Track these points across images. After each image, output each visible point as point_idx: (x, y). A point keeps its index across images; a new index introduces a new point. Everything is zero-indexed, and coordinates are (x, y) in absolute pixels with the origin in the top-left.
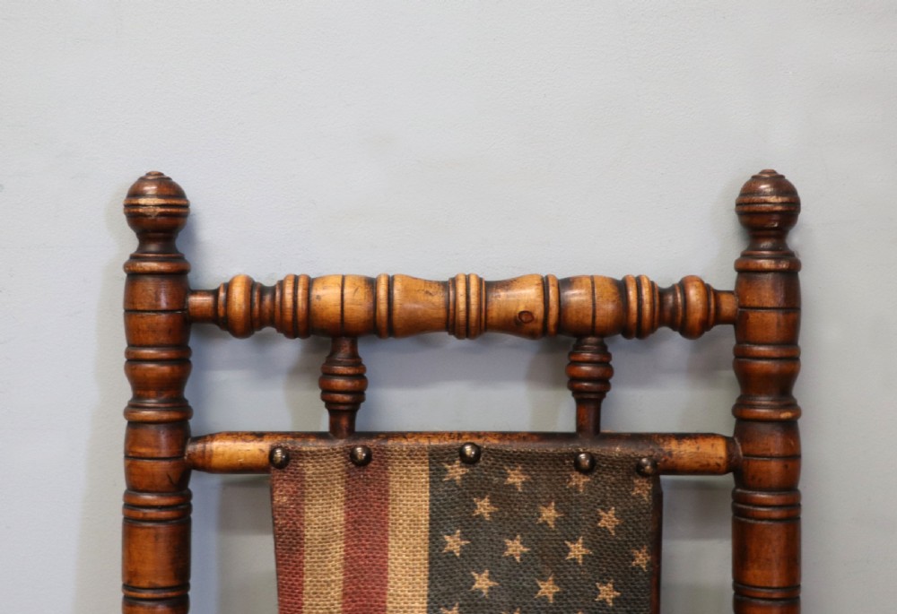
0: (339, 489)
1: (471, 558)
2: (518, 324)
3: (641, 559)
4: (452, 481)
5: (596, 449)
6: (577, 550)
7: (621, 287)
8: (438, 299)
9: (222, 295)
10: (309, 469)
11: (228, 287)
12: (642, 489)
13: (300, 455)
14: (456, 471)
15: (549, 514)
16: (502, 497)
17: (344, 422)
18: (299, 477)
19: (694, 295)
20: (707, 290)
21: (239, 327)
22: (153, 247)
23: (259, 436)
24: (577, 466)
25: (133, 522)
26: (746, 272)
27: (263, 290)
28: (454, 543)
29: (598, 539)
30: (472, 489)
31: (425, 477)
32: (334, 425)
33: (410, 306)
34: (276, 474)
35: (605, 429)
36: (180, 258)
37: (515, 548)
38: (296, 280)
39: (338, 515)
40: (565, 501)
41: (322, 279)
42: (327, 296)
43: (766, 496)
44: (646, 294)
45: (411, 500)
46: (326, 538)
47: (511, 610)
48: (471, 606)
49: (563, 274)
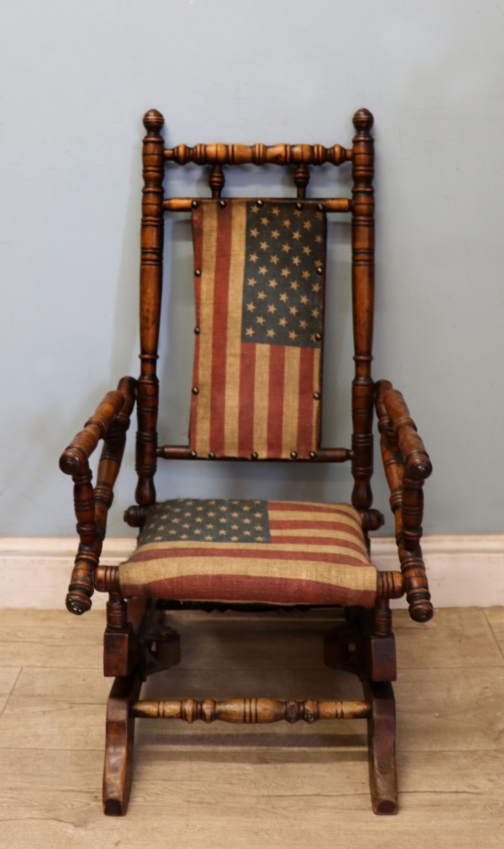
0: (215, 215)
1: (260, 238)
2: (277, 160)
3: (319, 239)
4: (254, 213)
5: (304, 202)
6: (296, 235)
7: (312, 148)
8: (249, 151)
9: (176, 150)
10: (205, 208)
12: (319, 216)
13: (202, 203)
14: (255, 209)
15: (287, 223)
16: (271, 217)
17: (217, 193)
18: (202, 211)
19: (337, 150)
20: (342, 149)
21: (182, 160)
22: (152, 133)
23: (188, 199)
24: (297, 208)
25: (144, 226)
26: (356, 142)
27: (190, 149)
28: (254, 233)
29: (304, 232)
30: (260, 215)
31: (244, 211)
32: (214, 195)
33: (241, 153)
34: (194, 210)
35: (307, 196)
36: (161, 137)
37: (275, 234)
38: (201, 145)
39: (215, 223)
40: (293, 220)
41: (210, 145)
42: (211, 150)
43: (362, 218)
44: (320, 149)
45: (240, 218)
46: (210, 231)
47: (274, 255)
48: (260, 253)
49: (292, 143)
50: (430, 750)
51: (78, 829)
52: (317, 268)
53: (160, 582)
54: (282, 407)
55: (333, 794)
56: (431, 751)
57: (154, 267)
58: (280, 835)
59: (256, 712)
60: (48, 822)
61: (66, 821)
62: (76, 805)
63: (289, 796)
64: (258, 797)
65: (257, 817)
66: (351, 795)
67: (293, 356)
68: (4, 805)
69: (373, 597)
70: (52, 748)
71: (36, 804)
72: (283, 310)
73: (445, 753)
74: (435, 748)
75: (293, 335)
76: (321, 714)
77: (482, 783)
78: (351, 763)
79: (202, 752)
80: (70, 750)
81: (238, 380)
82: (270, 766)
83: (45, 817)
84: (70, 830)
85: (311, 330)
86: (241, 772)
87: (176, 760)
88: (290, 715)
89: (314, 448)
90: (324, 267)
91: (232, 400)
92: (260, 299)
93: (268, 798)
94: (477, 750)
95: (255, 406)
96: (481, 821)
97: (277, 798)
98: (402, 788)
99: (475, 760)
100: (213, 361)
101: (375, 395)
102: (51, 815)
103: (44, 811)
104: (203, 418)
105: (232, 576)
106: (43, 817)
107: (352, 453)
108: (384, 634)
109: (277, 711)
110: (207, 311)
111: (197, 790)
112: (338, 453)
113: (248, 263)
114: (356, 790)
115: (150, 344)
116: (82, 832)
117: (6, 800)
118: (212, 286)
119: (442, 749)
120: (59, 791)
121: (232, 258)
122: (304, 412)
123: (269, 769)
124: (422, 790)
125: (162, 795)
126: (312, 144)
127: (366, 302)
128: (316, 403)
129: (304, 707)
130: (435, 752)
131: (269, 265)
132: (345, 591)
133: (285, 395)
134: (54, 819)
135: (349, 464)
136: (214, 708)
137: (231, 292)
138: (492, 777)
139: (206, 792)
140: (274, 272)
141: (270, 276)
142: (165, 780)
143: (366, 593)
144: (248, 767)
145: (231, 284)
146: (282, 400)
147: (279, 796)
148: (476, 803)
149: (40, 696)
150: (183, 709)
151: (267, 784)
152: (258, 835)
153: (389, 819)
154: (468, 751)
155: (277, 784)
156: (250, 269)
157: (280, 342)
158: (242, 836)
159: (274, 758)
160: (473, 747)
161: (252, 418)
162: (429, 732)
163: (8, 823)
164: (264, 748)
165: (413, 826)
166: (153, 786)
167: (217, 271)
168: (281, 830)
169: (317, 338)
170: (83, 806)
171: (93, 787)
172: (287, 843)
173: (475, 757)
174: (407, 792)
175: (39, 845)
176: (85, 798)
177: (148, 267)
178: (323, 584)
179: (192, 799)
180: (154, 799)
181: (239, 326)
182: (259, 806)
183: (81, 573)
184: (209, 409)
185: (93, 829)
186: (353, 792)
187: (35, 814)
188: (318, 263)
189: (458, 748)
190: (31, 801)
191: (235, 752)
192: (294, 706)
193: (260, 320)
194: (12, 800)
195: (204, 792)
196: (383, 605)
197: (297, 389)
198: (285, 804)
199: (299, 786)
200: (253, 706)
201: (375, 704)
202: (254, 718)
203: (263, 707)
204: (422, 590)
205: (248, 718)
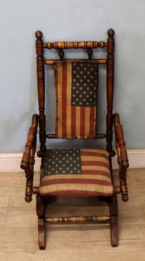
0: (61, 66)
1: (77, 74)
2: (82, 47)
5: (91, 61)
6: (88, 73)
7: (93, 42)
8: (72, 45)
10: (58, 64)
11: (48, 44)
12: (96, 66)
13: (57, 63)
14: (75, 64)
15: (85, 69)
16: (80, 67)
17: (62, 59)
18: (57, 65)
19: (102, 44)
20: (104, 43)
21: (49, 48)
22: (39, 40)
23: (52, 60)
24: (88, 63)
25: (38, 71)
26: (108, 40)
27: (52, 44)
28: (75, 72)
29: (91, 71)
30: (77, 66)
31: (71, 65)
33: (69, 46)
34: (54, 65)
35: (92, 59)
37: (81, 73)
38: (56, 42)
39: (61, 69)
40: (87, 67)
41: (59, 42)
42: (59, 44)
43: (110, 66)
44: (96, 42)
45: (70, 67)
46: (60, 72)
47: (81, 79)
48: (77, 79)
49: (87, 41)
51: (33, 254)
52: (95, 82)
53: (51, 192)
54: (84, 125)
55: (101, 240)
57: (42, 83)
58: (87, 254)
59: (79, 220)
60: (24, 252)
61: (30, 252)
62: (32, 246)
63: (88, 241)
64: (80, 242)
65: (80, 249)
67: (88, 110)
68: (12, 247)
69: (112, 194)
70: (23, 227)
71: (21, 247)
72: (84, 96)
74: (129, 224)
75: (88, 104)
76: (97, 220)
77: (141, 236)
78: (106, 230)
79: (64, 227)
80: (28, 228)
81: (71, 117)
82: (83, 231)
84: (31, 255)
85: (93, 101)
86: (75, 233)
87: (57, 230)
89: (94, 135)
90: (97, 82)
91: (69, 122)
92: (77, 93)
93: (83, 242)
94: (140, 224)
95: (76, 124)
96: (139, 248)
97: (86, 242)
98: (119, 238)
99: (140, 228)
100: (63, 111)
101: (114, 119)
102: (25, 250)
103: (23, 249)
104: (60, 127)
105: (72, 190)
107: (106, 136)
108: (115, 203)
109: (85, 220)
110: (60, 96)
112: (102, 136)
113: (73, 82)
114: (107, 239)
115: (42, 106)
116: (34, 256)
117: (12, 246)
118: (61, 89)
119: (131, 224)
120: (26, 242)
121: (67, 80)
122: (91, 125)
123: (83, 232)
124: (125, 238)
125: (54, 242)
126: (93, 41)
127: (111, 93)
128: (95, 122)
129: (92, 218)
130: (128, 225)
131: (79, 83)
132: (104, 193)
133: (85, 121)
134: (26, 252)
135: (105, 139)
136: (68, 220)
137: (68, 91)
138: (144, 234)
140: (81, 85)
141: (80, 86)
142: (55, 237)
143: (110, 194)
144: (77, 232)
145: (67, 89)
146: (85, 122)
148: (139, 242)
149: (16, 208)
150: (59, 220)
151: (83, 238)
152: (81, 255)
153: (115, 248)
154: (137, 225)
155: (85, 237)
156: (73, 84)
157: (84, 106)
158: (77, 255)
159: (84, 228)
160: (139, 223)
161: (75, 128)
162: (127, 218)
163: (14, 253)
164: (81, 225)
165: (122, 251)
166: (52, 239)
167: (63, 84)
169: (95, 103)
170: (34, 247)
171: (36, 240)
172: (88, 257)
173: (140, 227)
174: (120, 239)
176: (34, 244)
177: (40, 83)
178: (98, 192)
179: (63, 243)
180: (52, 244)
181: (71, 101)
182: (81, 245)
183: (28, 190)
184: (62, 125)
185: (37, 254)
186: (106, 240)
187: (21, 250)
188: (96, 81)
189: (135, 224)
190: (19, 246)
191: (73, 227)
192: (90, 218)
193: (77, 100)
194: (14, 246)
195: (66, 241)
196: (115, 196)
197: (89, 119)
198: (87, 244)
199: (91, 238)
200: (78, 218)
201: (112, 217)
202: (78, 222)
203: (81, 219)
204: (126, 193)
205: (77, 222)
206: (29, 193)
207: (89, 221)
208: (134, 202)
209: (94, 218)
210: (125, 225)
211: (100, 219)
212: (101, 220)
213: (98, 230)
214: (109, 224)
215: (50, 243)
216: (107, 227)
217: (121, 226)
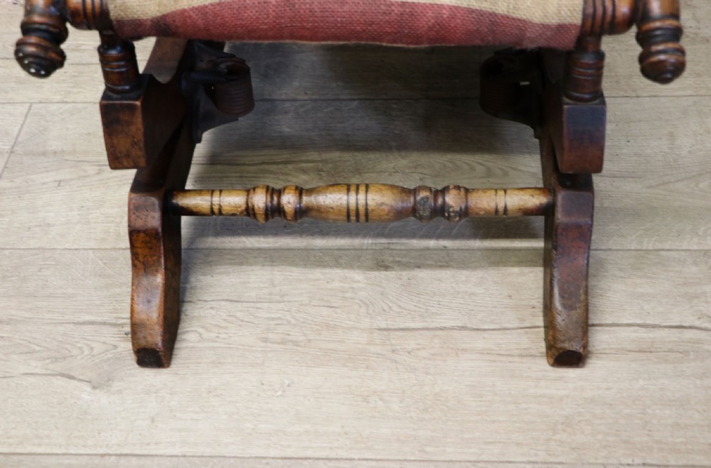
50: (639, 248)
51: (97, 391)
55: (486, 327)
56: (641, 250)
58: (401, 402)
59: (367, 209)
60: (53, 379)
61: (81, 377)
62: (98, 348)
63: (417, 330)
64: (371, 331)
65: (367, 368)
66: (514, 329)
69: (574, 34)
70: (68, 246)
71: (37, 348)
73: (663, 253)
74: (648, 244)
76: (470, 211)
78: (516, 270)
80: (94, 250)
82: (391, 274)
83: (49, 372)
84: (86, 394)
87: (251, 265)
88: (421, 213)
93: (386, 333)
97: (400, 333)
102: (58, 367)
103: (47, 361)
105: (312, 1)
106: (45, 372)
108: (587, 96)
109: (400, 205)
111: (279, 318)
114: (522, 320)
116: (102, 398)
119: (659, 246)
120: (74, 323)
123: (389, 280)
124: (626, 321)
125: (226, 328)
129: (444, 199)
130: (647, 251)
132: (522, 25)
134: (63, 375)
136: (300, 202)
139: (293, 322)
142: (231, 301)
143: (561, 28)
144: (357, 276)
147: (402, 329)
148: (709, 348)
149: (55, 153)
150: (250, 205)
151: (386, 307)
152: (368, 402)
153: (572, 374)
154: (700, 251)
155: (400, 306)
158: (343, 404)
159: (398, 259)
160: (709, 244)
162: (636, 214)
164: (384, 241)
165: (608, 389)
166: (213, 312)
168: (404, 392)
170: (107, 351)
172: (411, 418)
173: (710, 262)
175: (36, 422)
176: (110, 335)
178: (481, 14)
179: (271, 336)
180: (213, 335)
182: (372, 349)
185: (120, 392)
186: (516, 324)
187: (35, 366)
189: (685, 246)
190: (29, 342)
191: (339, 249)
192: (427, 198)
195: (289, 323)
196: (591, 48)
198: (411, 343)
199: (434, 310)
200: (361, 197)
201: (561, 196)
202: (362, 218)
203: (378, 199)
204: (670, 23)
205: (353, 218)
206: (42, 15)
207: (427, 213)
208: (672, 136)
209: (452, 200)
210: (630, 250)
211: (485, 202)
212: (497, 211)
213: (475, 268)
214: (539, 244)
215: (201, 330)
216: (523, 259)
217: (602, 255)
